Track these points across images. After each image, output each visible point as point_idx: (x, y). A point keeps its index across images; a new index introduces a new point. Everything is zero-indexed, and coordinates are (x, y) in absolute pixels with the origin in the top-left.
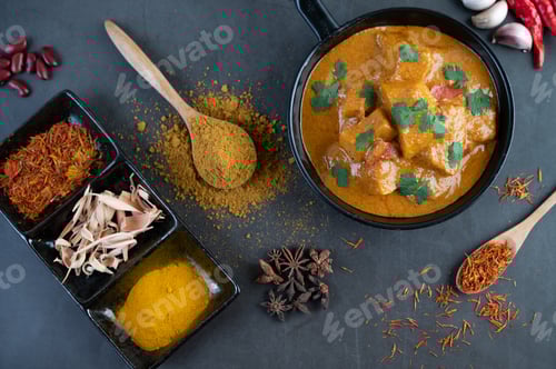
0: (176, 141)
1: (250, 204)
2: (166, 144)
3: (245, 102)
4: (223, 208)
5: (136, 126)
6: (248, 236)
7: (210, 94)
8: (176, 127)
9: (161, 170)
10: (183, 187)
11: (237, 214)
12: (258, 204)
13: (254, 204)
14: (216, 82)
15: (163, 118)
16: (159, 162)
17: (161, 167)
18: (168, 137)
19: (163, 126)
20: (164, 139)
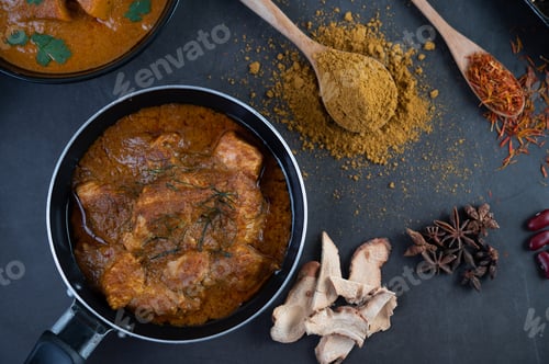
0: (299, 81)
1: (391, 149)
2: (286, 86)
3: (373, 30)
4: (359, 156)
5: (249, 68)
6: (392, 185)
7: (333, 25)
8: (296, 65)
9: (283, 117)
10: (311, 134)
11: (377, 161)
12: (400, 147)
13: (396, 147)
14: (337, 10)
15: (280, 57)
16: (280, 107)
17: (283, 113)
18: (288, 78)
19: (280, 66)
20: (283, 80)
